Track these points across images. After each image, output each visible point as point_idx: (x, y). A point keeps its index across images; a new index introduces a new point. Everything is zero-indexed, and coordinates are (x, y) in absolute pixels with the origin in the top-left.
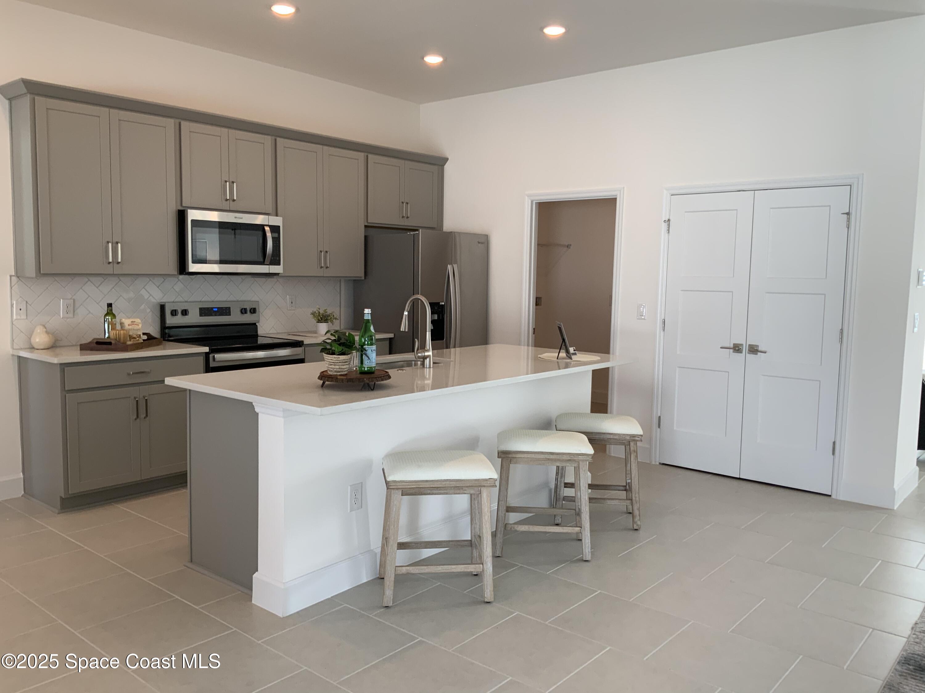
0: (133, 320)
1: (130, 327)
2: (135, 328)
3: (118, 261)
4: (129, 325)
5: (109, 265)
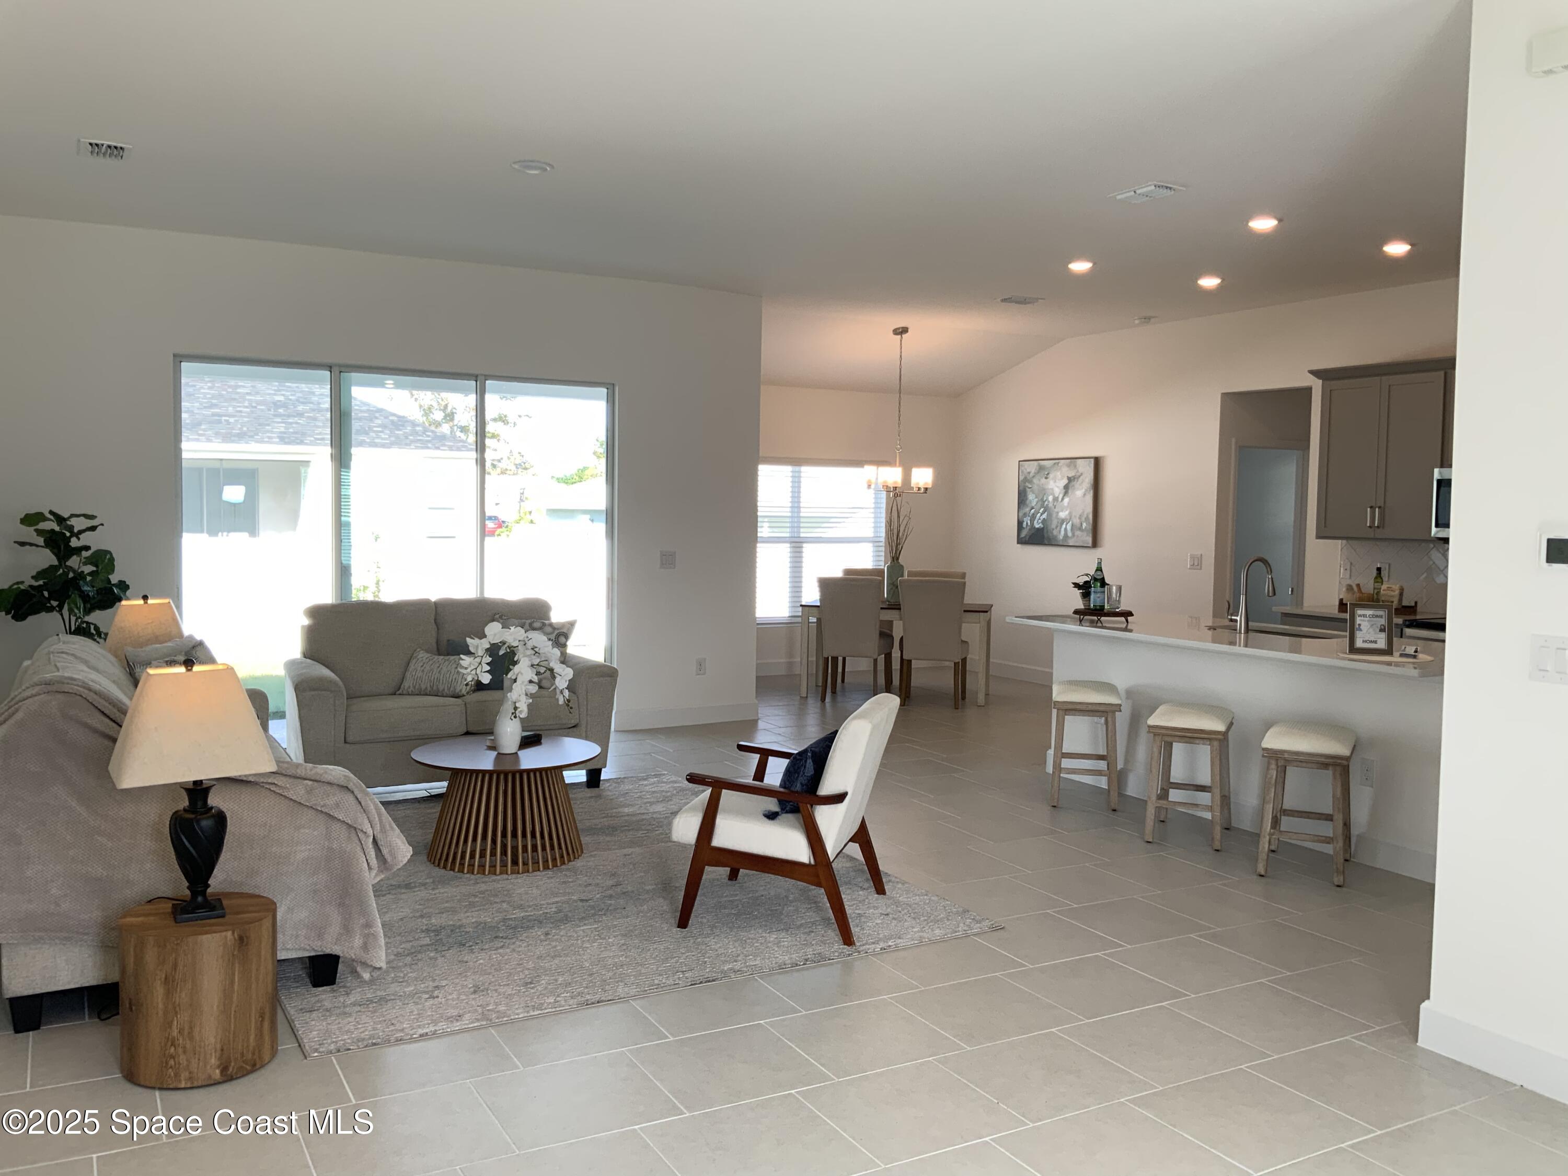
3: (1376, 525)
4: (1384, 590)
5: (1369, 529)
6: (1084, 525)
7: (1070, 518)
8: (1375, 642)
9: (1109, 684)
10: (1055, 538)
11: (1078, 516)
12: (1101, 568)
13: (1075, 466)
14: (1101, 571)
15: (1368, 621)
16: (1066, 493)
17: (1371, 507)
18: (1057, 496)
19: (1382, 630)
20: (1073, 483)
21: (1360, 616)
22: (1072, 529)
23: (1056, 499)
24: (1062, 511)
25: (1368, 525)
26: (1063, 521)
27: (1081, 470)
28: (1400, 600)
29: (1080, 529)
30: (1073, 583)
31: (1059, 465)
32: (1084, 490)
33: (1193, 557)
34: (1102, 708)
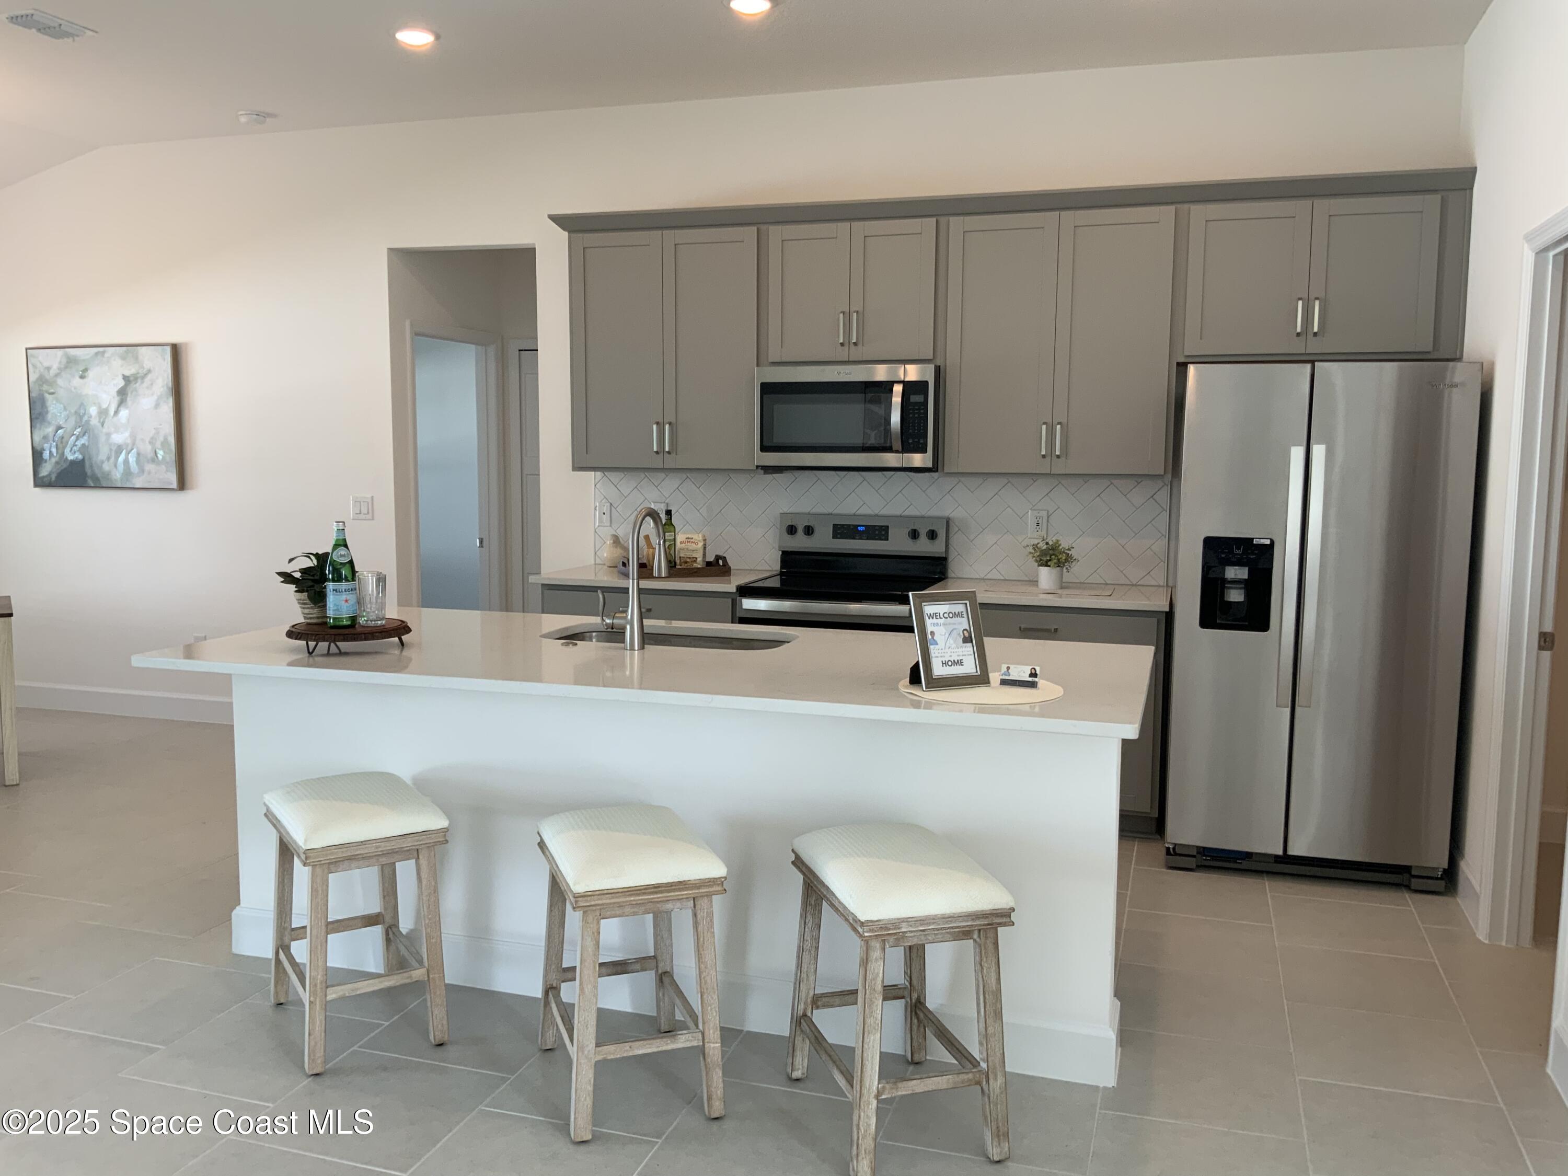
0: (690, 536)
1: (683, 545)
2: (690, 548)
3: (667, 449)
4: (681, 543)
5: (655, 454)
6: (160, 454)
7: (134, 444)
8: (959, 663)
9: (382, 773)
10: (107, 475)
11: (147, 440)
12: (345, 540)
13: (137, 358)
14: (346, 546)
15: (944, 624)
16: (122, 403)
17: (658, 423)
18: (104, 406)
19: (967, 640)
20: (133, 386)
21: (930, 616)
22: (138, 461)
23: (103, 413)
24: (117, 431)
25: (655, 449)
26: (119, 449)
27: (147, 364)
28: (704, 555)
29: (154, 459)
30: (280, 574)
31: (106, 355)
32: (155, 397)
33: (357, 502)
34: (408, 843)
